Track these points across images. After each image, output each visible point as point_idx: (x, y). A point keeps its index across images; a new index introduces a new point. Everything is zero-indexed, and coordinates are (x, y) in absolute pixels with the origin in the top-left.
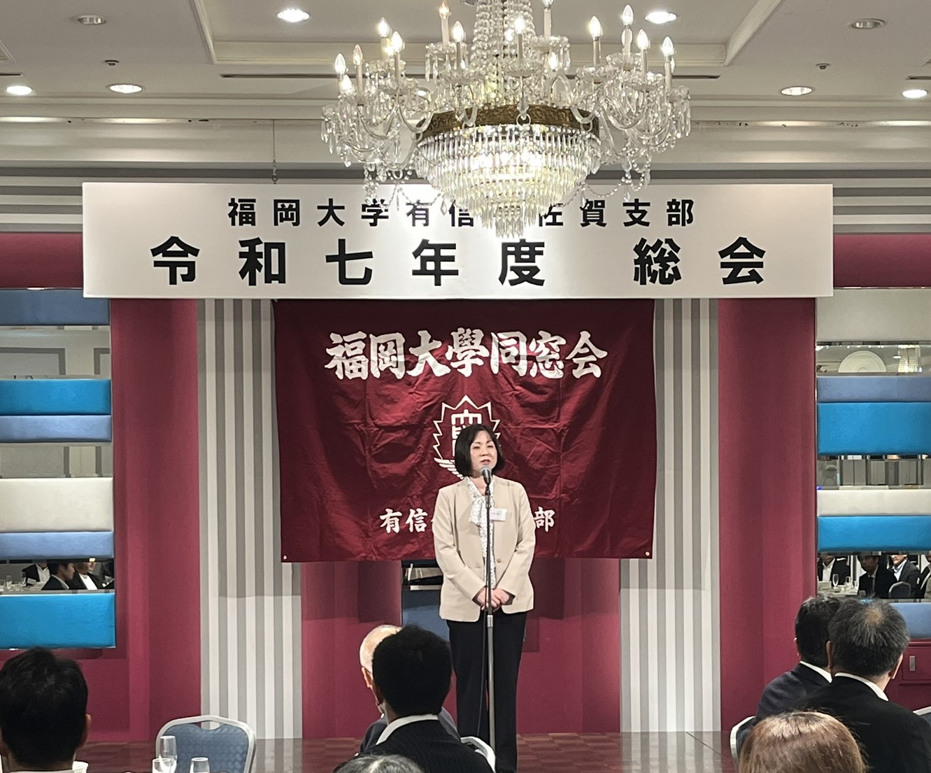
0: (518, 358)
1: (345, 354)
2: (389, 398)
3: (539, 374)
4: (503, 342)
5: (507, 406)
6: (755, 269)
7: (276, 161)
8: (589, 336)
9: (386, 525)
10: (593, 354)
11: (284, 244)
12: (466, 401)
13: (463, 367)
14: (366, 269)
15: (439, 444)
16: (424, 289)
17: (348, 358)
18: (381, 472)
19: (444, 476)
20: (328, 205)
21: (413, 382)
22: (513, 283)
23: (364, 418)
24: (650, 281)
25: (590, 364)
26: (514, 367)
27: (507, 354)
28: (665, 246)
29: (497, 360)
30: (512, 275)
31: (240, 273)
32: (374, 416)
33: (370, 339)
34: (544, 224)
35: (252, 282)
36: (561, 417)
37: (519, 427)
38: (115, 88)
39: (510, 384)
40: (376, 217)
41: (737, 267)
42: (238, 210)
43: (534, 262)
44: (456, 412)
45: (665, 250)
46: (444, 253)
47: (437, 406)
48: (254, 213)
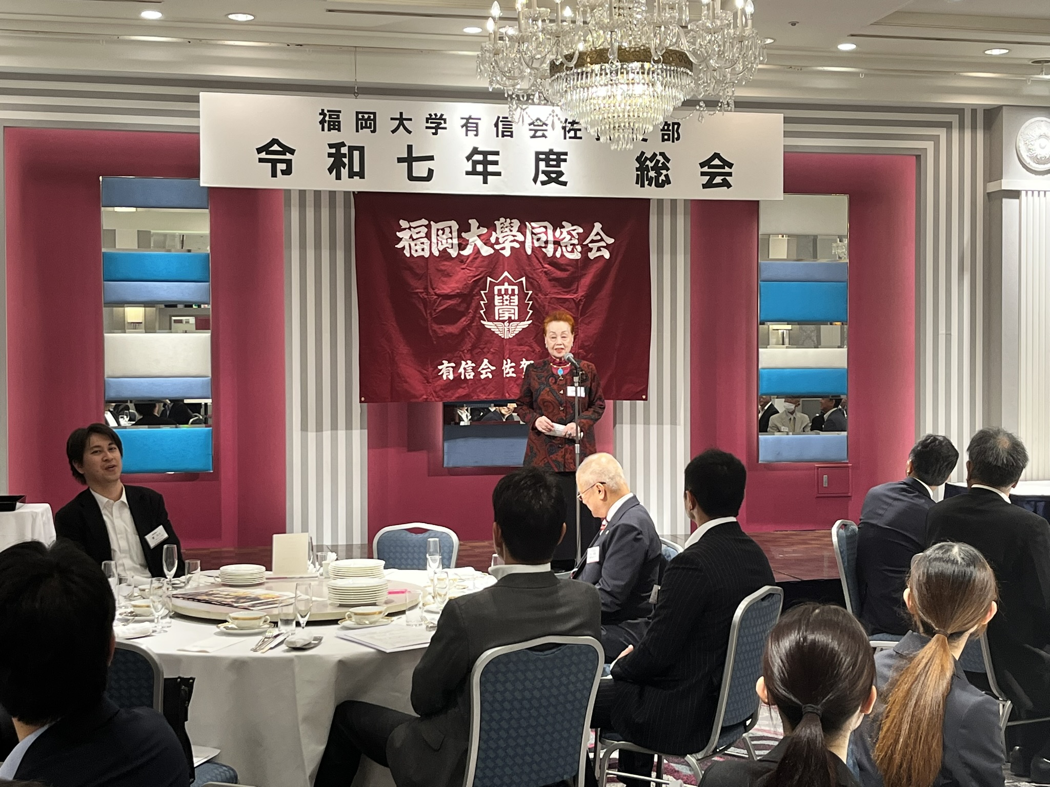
0: (546, 242)
1: (411, 237)
2: (446, 273)
3: (562, 255)
4: (536, 230)
5: (538, 280)
6: (727, 178)
7: (357, 81)
8: (601, 226)
9: (443, 374)
10: (604, 241)
11: (363, 147)
12: (506, 276)
13: (503, 248)
14: (429, 169)
15: (485, 310)
16: (474, 187)
17: (413, 240)
18: (439, 331)
19: (488, 335)
20: (399, 117)
21: (465, 260)
22: (543, 183)
23: (426, 289)
24: (648, 184)
25: (602, 249)
26: (544, 250)
27: (538, 240)
28: (659, 158)
29: (531, 244)
30: (542, 177)
31: (328, 169)
32: (434, 286)
33: (431, 225)
34: (567, 137)
35: (338, 177)
36: (579, 290)
37: (547, 297)
38: (232, 17)
39: (541, 263)
40: (437, 128)
41: (713, 176)
42: (327, 118)
43: (560, 167)
44: (498, 284)
45: (660, 161)
46: (490, 158)
47: (484, 279)
48: (340, 121)
